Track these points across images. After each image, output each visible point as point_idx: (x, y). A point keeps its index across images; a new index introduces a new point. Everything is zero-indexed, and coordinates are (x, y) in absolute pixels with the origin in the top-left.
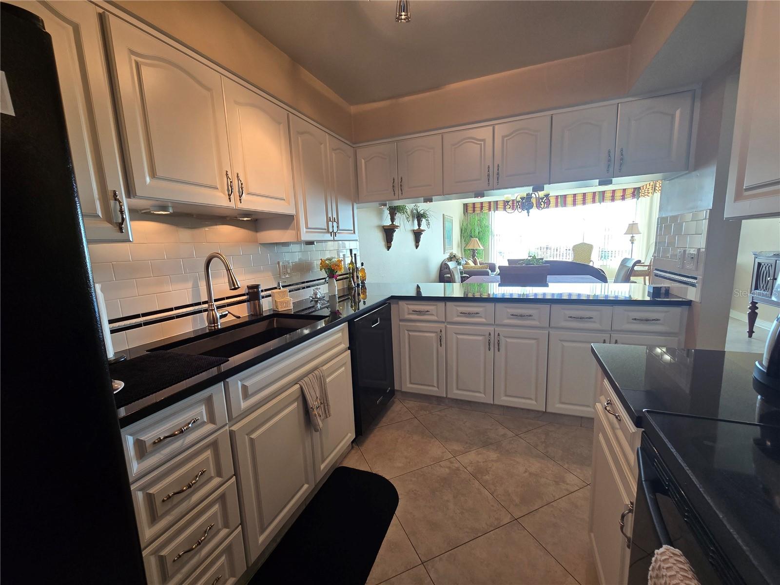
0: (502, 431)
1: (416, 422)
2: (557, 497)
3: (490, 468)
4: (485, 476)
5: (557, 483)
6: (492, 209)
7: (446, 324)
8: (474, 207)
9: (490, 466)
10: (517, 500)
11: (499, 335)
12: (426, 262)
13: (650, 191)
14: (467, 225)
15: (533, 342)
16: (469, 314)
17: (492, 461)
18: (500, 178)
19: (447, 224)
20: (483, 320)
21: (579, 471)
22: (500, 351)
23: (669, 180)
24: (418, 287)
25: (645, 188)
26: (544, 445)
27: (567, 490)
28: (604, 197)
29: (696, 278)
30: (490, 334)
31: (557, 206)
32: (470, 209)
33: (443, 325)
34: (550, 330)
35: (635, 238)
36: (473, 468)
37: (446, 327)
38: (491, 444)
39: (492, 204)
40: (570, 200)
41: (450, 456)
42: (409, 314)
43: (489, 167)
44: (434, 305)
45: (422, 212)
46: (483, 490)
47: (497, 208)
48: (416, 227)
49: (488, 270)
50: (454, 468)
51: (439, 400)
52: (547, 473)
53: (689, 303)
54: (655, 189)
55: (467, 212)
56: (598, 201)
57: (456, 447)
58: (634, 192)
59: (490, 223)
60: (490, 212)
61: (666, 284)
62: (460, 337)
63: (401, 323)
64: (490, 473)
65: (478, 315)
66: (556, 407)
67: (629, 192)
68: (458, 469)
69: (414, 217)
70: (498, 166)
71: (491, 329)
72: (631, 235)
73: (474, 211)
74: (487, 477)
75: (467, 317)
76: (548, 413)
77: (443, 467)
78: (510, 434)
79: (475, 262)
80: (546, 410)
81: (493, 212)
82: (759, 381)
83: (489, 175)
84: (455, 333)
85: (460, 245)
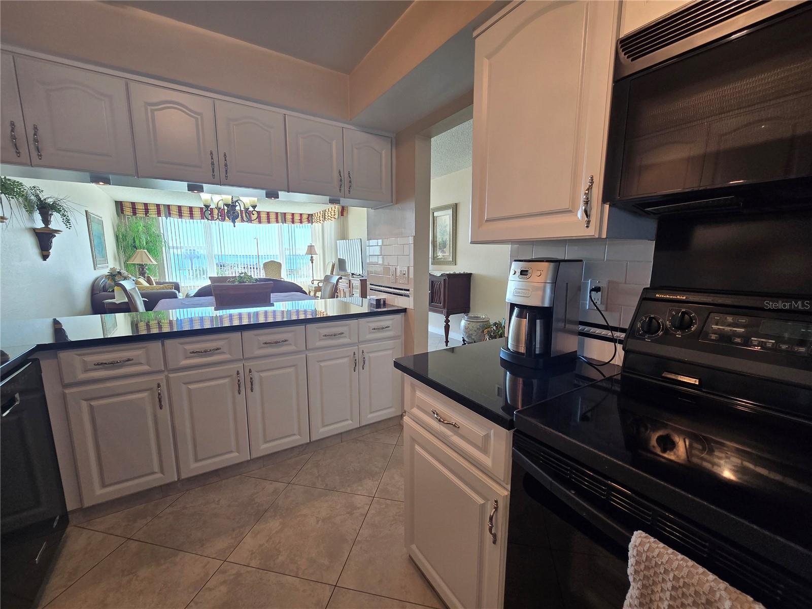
0: (270, 487)
1: (133, 545)
2: (358, 528)
3: (279, 543)
4: (278, 558)
5: (351, 514)
6: (162, 214)
7: (166, 373)
8: (134, 209)
9: (277, 541)
10: (326, 562)
11: (250, 371)
12: (64, 283)
13: (321, 219)
14: (126, 230)
15: (292, 370)
16: (205, 353)
17: (277, 532)
18: (228, 171)
19: (95, 227)
20: (227, 357)
21: (360, 488)
22: (254, 391)
23: (374, 209)
24: (56, 323)
25: (316, 215)
26: (320, 479)
27: (362, 515)
28: (285, 218)
29: (408, 290)
30: (238, 373)
32: (128, 211)
33: (161, 377)
34: (307, 352)
35: (314, 258)
36: (257, 559)
37: (167, 379)
38: (266, 511)
39: (162, 208)
40: (273, 217)
41: (219, 563)
42: (86, 371)
43: (211, 153)
44: (141, 348)
45: (50, 201)
46: (284, 579)
47: (170, 213)
48: (40, 224)
49: (173, 290)
50: (232, 577)
51: (165, 489)
52: (337, 509)
53: (404, 310)
54: (325, 218)
55: (123, 213)
57: (221, 544)
58: (308, 218)
59: (162, 232)
60: (160, 218)
61: (382, 296)
62: (191, 387)
63: (67, 391)
64: (281, 549)
65: (218, 351)
66: (321, 432)
67: (305, 217)
68: (238, 575)
69: (33, 207)
70: (225, 155)
71: (239, 366)
72: (311, 256)
73: (134, 213)
74: (281, 558)
75: (202, 357)
76: (314, 441)
77: (213, 589)
78: (281, 486)
79: (149, 281)
80: (310, 441)
81: (164, 218)
82: (509, 362)
83: (213, 164)
84: (184, 384)
85: (117, 258)
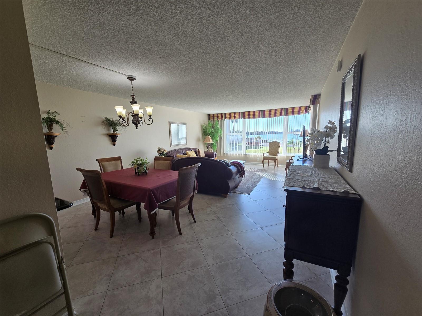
6: (223, 119)
8: (213, 117)
28: (287, 112)
31: (259, 117)
32: (211, 118)
39: (223, 115)
40: (267, 113)
47: (226, 117)
56: (284, 115)
58: (305, 109)
67: (303, 109)
73: (213, 119)
